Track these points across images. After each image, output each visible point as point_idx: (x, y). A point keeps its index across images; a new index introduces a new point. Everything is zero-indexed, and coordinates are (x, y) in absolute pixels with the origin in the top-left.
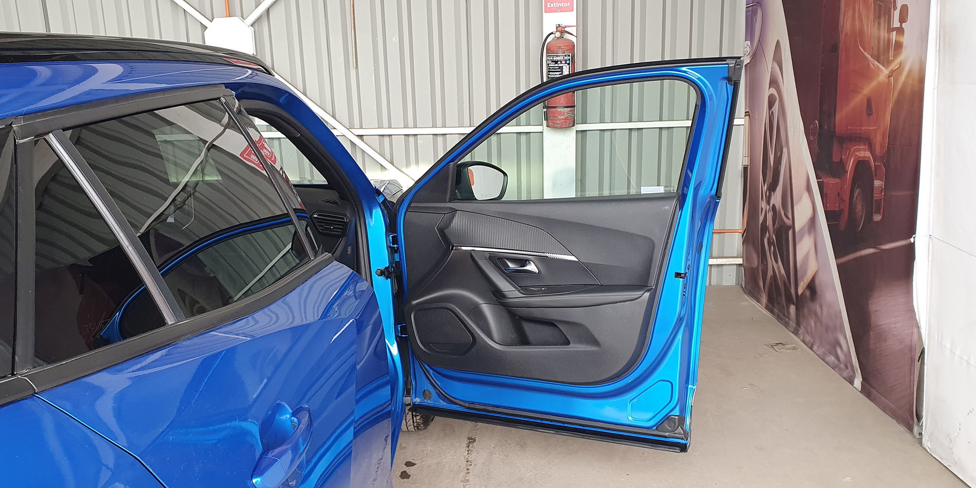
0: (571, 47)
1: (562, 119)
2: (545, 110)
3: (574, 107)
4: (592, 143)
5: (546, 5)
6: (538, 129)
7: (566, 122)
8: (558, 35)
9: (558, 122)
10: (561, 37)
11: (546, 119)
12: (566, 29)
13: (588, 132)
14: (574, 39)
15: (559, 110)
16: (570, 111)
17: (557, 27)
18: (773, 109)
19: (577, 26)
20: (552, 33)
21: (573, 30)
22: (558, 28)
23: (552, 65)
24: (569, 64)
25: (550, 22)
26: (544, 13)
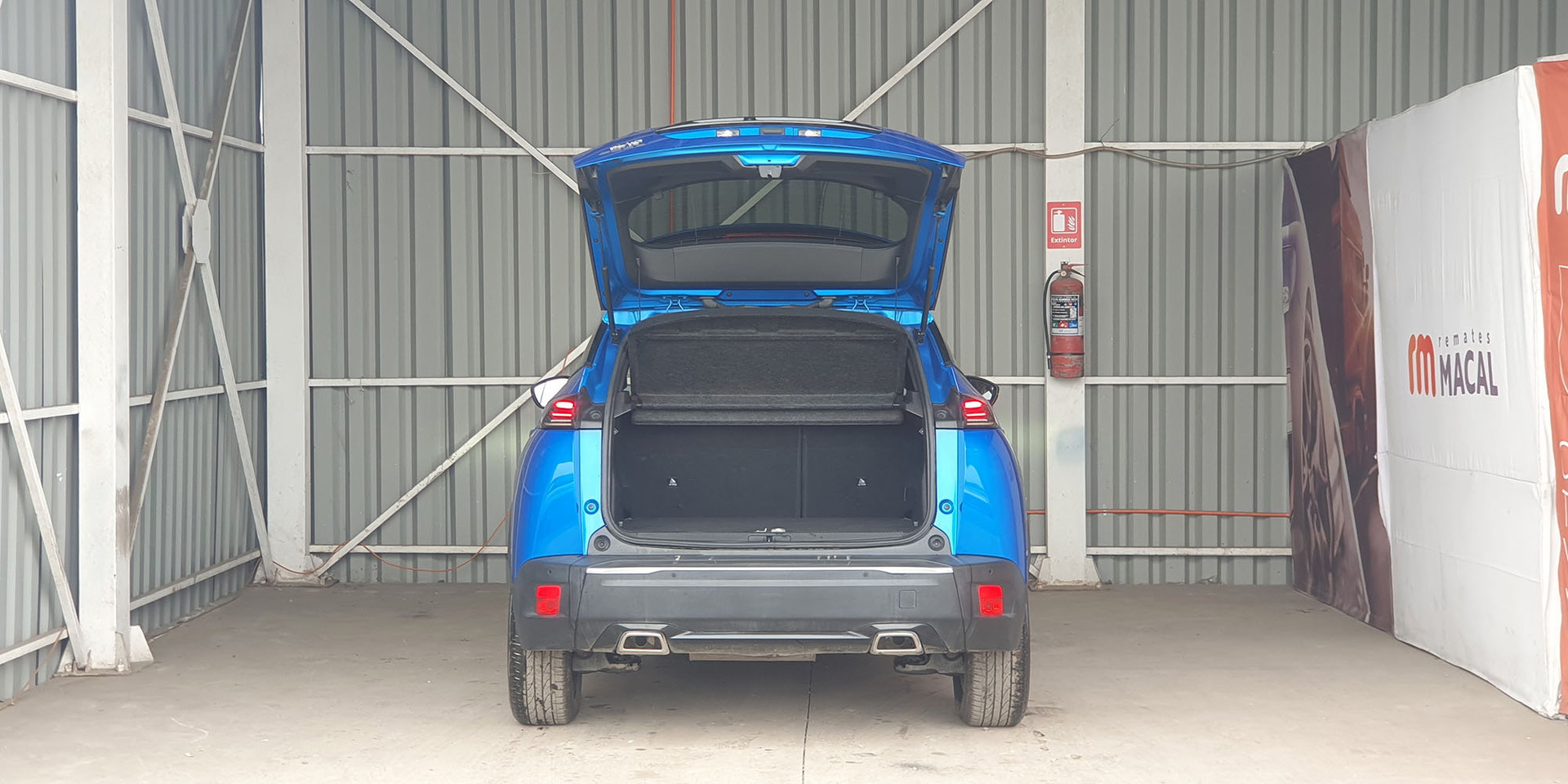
0: (1078, 287)
1: (1070, 368)
2: (1049, 357)
3: (1083, 354)
4: (1105, 401)
5: (1050, 240)
6: (1039, 380)
7: (1074, 371)
8: (1064, 274)
9: (1065, 371)
10: (1068, 276)
11: (1051, 367)
12: (1073, 268)
13: (1099, 387)
14: (1082, 279)
15: (1066, 357)
16: (1079, 359)
17: (1062, 265)
18: (1308, 362)
19: (1085, 264)
20: (1057, 272)
21: (1081, 269)
22: (1064, 267)
23: (1058, 306)
24: (1076, 307)
25: (1054, 260)
26: (1047, 249)
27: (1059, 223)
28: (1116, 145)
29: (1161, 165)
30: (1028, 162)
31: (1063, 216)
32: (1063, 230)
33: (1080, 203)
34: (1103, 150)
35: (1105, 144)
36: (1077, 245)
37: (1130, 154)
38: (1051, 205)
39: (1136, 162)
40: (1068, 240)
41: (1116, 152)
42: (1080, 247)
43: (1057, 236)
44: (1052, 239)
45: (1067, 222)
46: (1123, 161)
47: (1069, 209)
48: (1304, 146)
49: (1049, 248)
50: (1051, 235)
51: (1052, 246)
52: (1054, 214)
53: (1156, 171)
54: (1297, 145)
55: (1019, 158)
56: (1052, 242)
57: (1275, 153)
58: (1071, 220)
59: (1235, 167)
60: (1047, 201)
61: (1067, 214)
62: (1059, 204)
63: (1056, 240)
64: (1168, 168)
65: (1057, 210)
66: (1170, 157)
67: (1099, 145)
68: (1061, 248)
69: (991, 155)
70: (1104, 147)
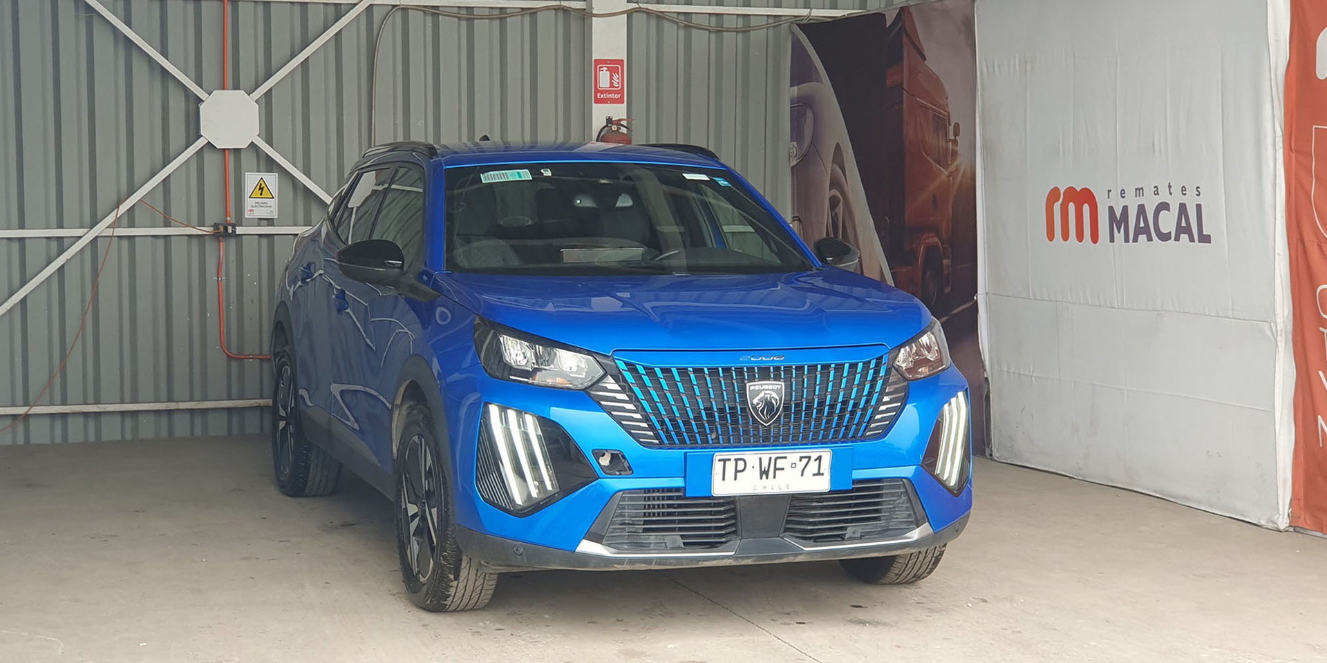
0: (628, 140)
5: (596, 96)
8: (614, 128)
10: (617, 130)
12: (622, 123)
17: (607, 119)
18: (837, 210)
19: (627, 118)
20: (604, 127)
22: (611, 121)
25: (600, 114)
26: (594, 105)
27: (604, 79)
28: (650, 7)
29: (686, 26)
30: (570, 21)
31: (608, 73)
32: (608, 86)
33: (623, 61)
34: (639, 10)
35: (641, 5)
36: (620, 101)
37: (660, 16)
38: (598, 62)
39: (666, 24)
40: (612, 96)
41: (648, 13)
42: (623, 103)
43: (603, 92)
44: (599, 94)
45: (611, 78)
46: (653, 23)
47: (613, 66)
48: (810, 13)
49: (595, 102)
50: (597, 91)
51: (598, 101)
52: (600, 71)
53: (682, 33)
54: (804, 12)
55: (560, 15)
56: (598, 97)
57: (783, 18)
58: (615, 76)
59: (749, 31)
60: (593, 59)
61: (612, 71)
62: (604, 62)
63: (602, 96)
64: (694, 31)
65: (602, 67)
66: (695, 20)
67: (635, 5)
68: (607, 103)
69: (536, 12)
70: (640, 8)
